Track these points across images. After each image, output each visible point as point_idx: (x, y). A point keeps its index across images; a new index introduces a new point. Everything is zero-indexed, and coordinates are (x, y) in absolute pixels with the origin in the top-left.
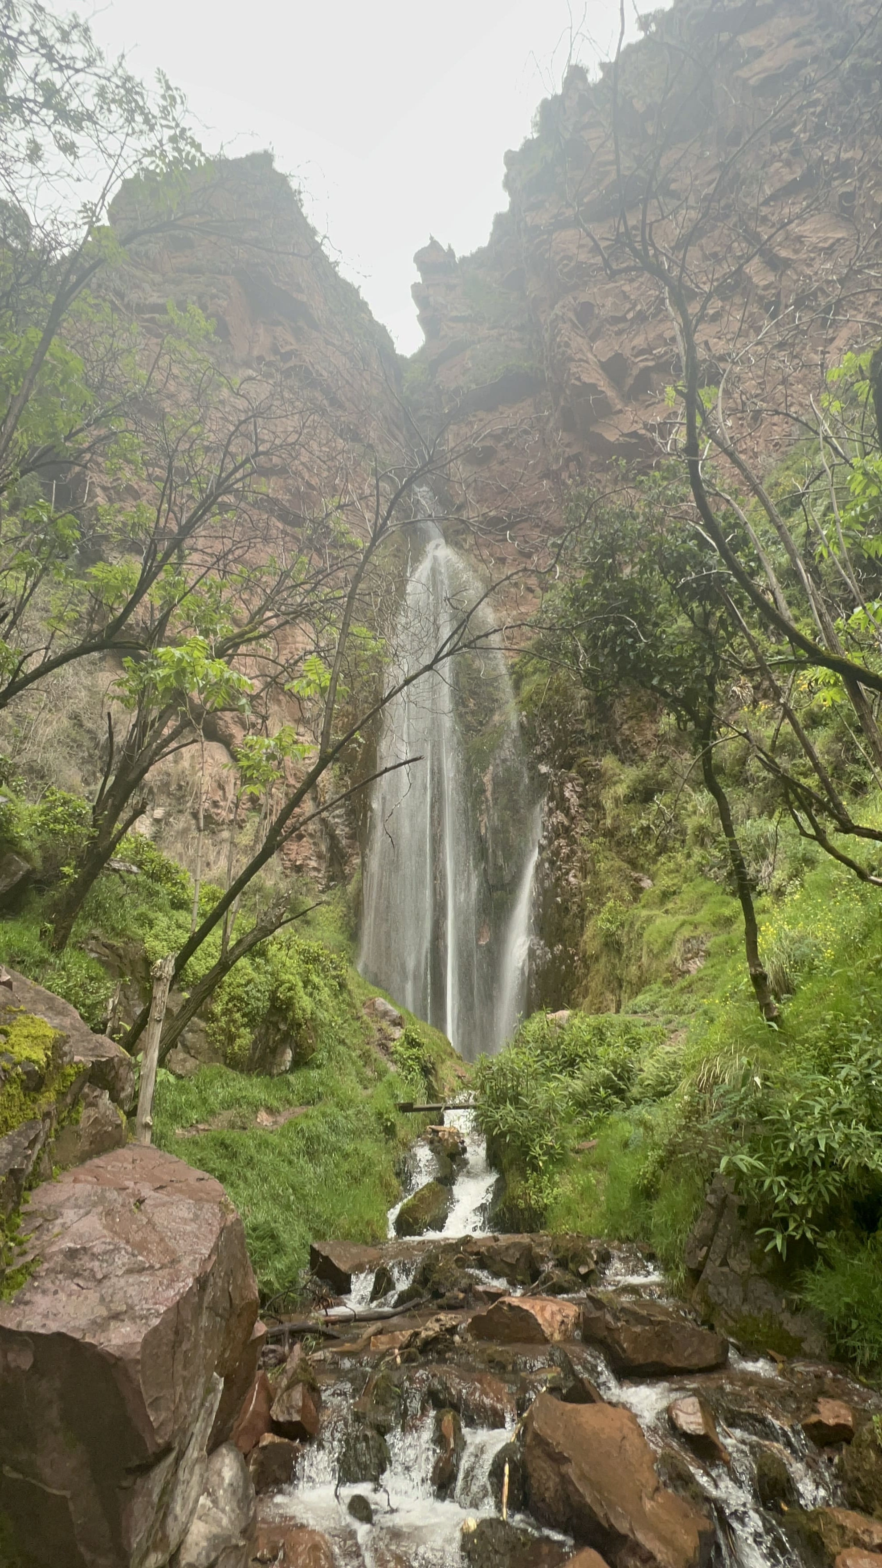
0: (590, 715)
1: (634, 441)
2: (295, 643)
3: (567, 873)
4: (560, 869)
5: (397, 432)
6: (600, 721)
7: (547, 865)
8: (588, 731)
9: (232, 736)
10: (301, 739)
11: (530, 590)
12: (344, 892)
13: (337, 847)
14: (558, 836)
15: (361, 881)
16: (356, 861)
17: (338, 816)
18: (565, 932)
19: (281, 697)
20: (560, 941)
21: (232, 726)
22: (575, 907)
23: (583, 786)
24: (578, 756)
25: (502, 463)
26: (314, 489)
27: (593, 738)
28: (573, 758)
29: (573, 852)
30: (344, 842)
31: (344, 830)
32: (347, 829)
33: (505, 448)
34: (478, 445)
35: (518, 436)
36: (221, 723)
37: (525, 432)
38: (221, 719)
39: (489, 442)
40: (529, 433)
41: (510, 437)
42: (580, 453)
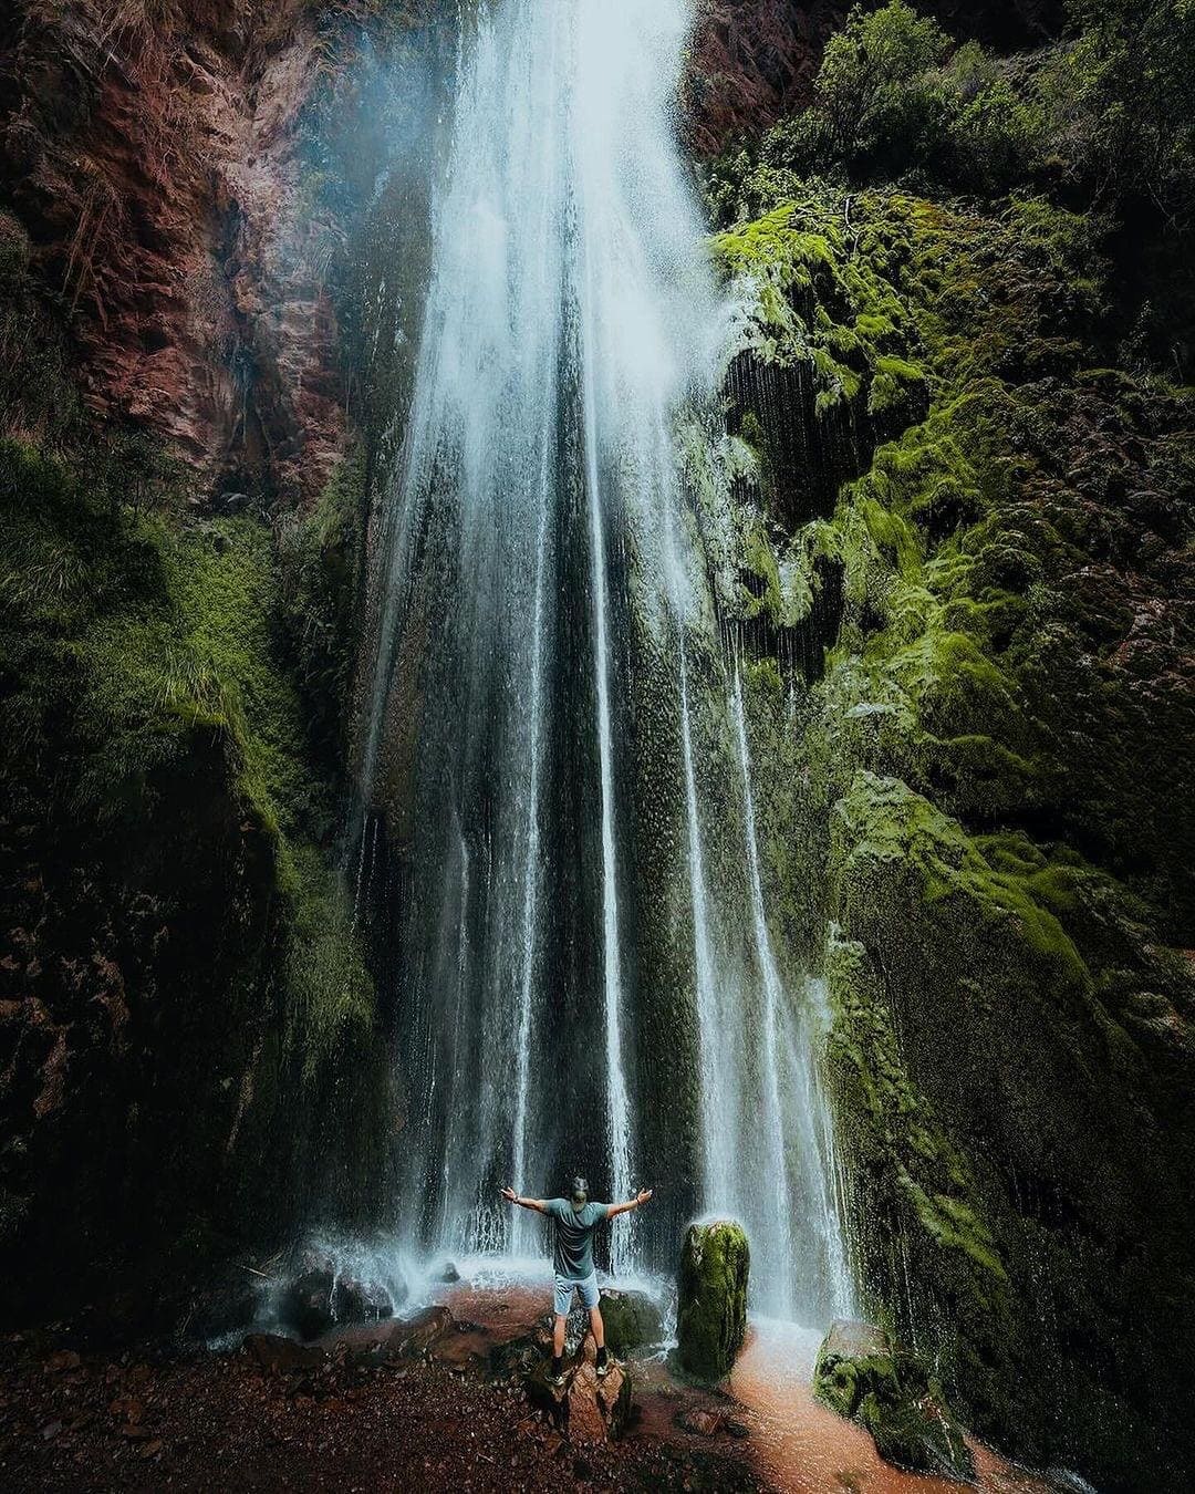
13: (265, 400)
16: (326, 455)
17: (295, 319)
30: (296, 393)
31: (302, 363)
32: (313, 362)
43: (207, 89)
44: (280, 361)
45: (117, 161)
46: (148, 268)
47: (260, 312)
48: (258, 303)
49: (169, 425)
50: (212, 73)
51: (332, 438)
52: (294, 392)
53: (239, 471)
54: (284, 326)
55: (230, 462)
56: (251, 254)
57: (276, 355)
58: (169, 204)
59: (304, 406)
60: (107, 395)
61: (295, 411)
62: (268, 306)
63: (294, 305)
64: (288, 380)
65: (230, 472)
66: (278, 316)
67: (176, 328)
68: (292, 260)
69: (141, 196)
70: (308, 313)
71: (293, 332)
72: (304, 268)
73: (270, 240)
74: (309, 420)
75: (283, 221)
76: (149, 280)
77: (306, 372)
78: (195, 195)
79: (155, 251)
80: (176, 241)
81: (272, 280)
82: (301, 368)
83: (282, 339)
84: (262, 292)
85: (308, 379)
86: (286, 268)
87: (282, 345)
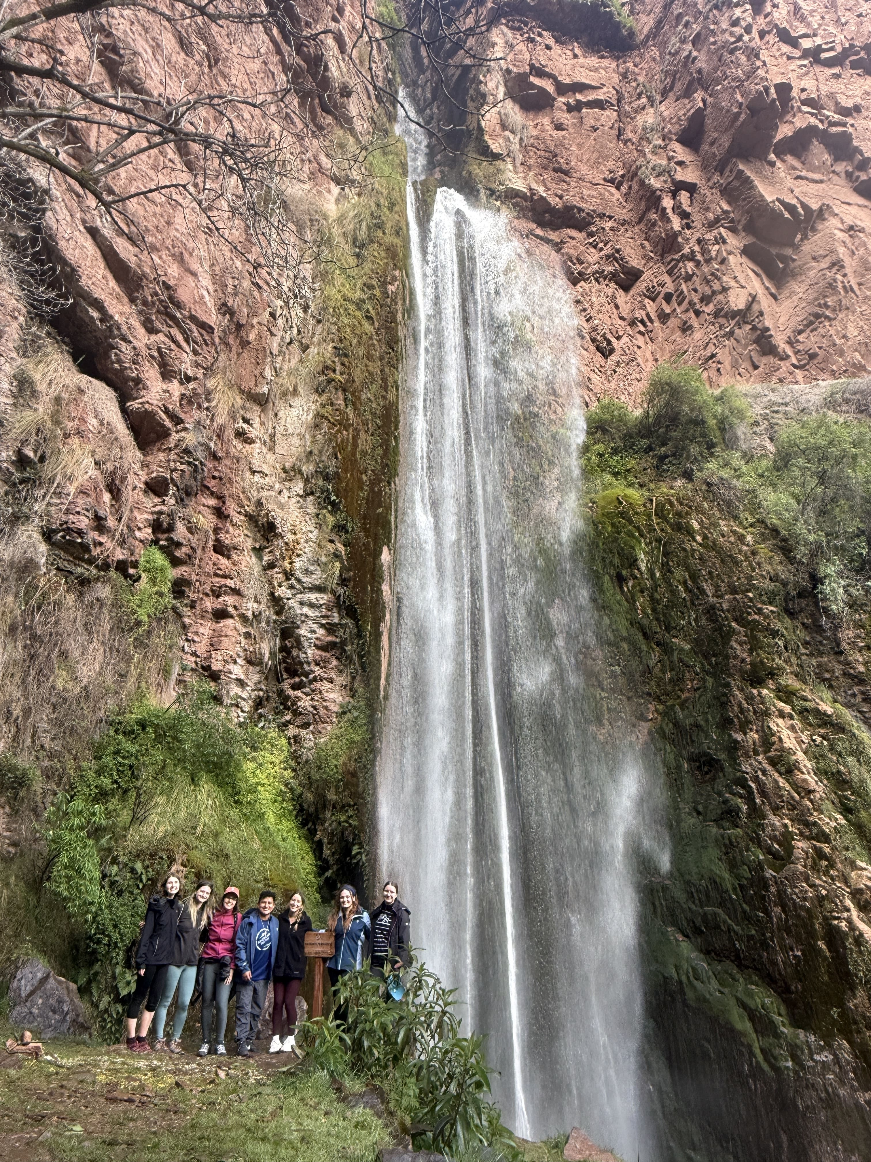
1: (787, 215)
9: (140, 383)
10: (253, 433)
17: (312, 605)
21: (145, 363)
25: (558, 127)
31: (315, 632)
32: (321, 632)
33: (565, 108)
34: (534, 80)
35: (590, 104)
36: (123, 346)
37: (599, 104)
38: (125, 339)
39: (549, 87)
40: (603, 109)
41: (579, 97)
42: (696, 184)
43: (253, 442)
44: (301, 632)
45: (208, 507)
46: (219, 569)
47: (288, 599)
48: (289, 593)
49: (231, 673)
51: (331, 681)
52: (309, 651)
54: (305, 610)
56: (287, 564)
57: (298, 627)
58: (232, 524)
59: (315, 661)
60: (194, 654)
61: (309, 663)
62: (294, 595)
63: (312, 596)
64: (306, 644)
66: (301, 603)
67: (235, 608)
68: (312, 568)
69: (220, 525)
70: (321, 602)
71: (310, 613)
72: (319, 572)
73: (298, 556)
74: (317, 668)
75: (307, 542)
76: (221, 577)
77: (317, 639)
79: (222, 555)
80: (236, 549)
81: (298, 580)
82: (314, 636)
83: (303, 618)
84: (292, 587)
85: (318, 643)
86: (307, 572)
87: (303, 622)
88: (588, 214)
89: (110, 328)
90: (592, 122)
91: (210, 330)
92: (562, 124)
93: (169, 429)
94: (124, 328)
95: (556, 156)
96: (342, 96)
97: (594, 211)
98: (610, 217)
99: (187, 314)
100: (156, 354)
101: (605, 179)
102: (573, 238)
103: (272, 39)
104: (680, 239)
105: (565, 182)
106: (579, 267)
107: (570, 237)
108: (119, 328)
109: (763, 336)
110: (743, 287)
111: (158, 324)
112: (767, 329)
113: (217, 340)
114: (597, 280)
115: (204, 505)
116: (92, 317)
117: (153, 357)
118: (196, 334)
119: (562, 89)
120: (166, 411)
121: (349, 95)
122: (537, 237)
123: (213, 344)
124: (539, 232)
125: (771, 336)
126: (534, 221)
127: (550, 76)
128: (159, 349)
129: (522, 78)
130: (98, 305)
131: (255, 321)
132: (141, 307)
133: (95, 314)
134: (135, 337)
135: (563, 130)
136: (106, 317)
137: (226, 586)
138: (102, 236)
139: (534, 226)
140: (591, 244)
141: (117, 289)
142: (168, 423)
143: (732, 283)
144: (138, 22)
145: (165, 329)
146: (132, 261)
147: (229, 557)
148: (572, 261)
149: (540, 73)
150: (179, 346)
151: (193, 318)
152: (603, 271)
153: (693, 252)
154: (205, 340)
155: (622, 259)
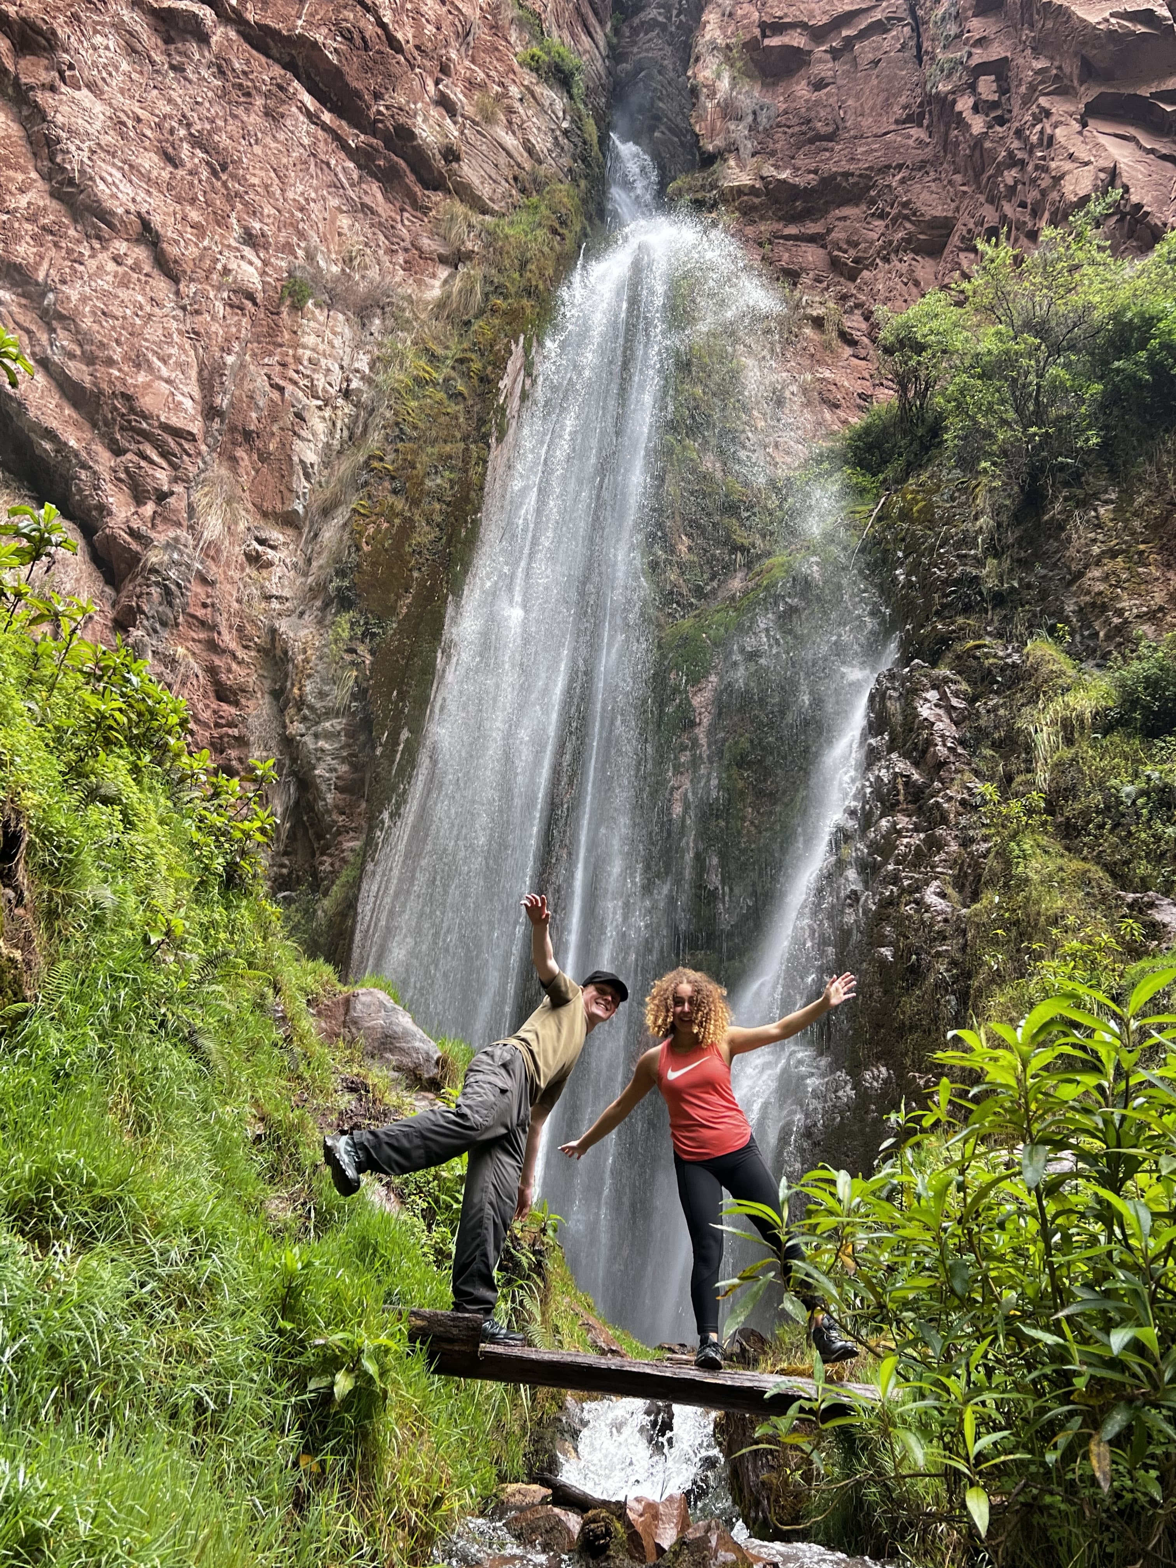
0: (994, 550)
1: (1141, 29)
2: (296, 346)
3: (917, 888)
4: (895, 879)
5: (592, 20)
6: (1025, 564)
7: (852, 873)
8: (991, 583)
9: (103, 510)
10: (270, 554)
11: (847, 339)
12: (309, 914)
13: (310, 808)
14: (890, 809)
15: (356, 884)
16: (351, 844)
17: (328, 736)
18: (902, 1030)
19: (240, 453)
20: (886, 1056)
21: (108, 487)
22: (942, 967)
23: (972, 700)
24: (960, 635)
25: (819, 85)
26: (399, 49)
27: (999, 599)
28: (944, 641)
29: (935, 844)
30: (330, 797)
31: (335, 770)
32: (343, 768)
33: (829, 56)
34: (774, 41)
35: (863, 35)
36: (83, 475)
37: (880, 27)
38: (84, 466)
39: (797, 40)
40: (886, 31)
41: (844, 33)
42: (1006, 58)
43: (270, 564)
44: (317, 772)
45: (199, 641)
46: (221, 717)
47: (302, 735)
48: (302, 728)
50: (273, 548)
52: (329, 796)
53: (291, 873)
54: (321, 743)
55: (282, 866)
56: (296, 691)
57: (315, 768)
58: (239, 663)
59: (336, 806)
61: (329, 812)
62: (308, 729)
63: (327, 724)
64: (323, 787)
65: (282, 875)
66: (316, 736)
67: (240, 760)
68: (327, 688)
69: (217, 662)
70: (338, 728)
71: (327, 746)
72: (335, 693)
73: (309, 676)
74: (341, 818)
75: (320, 658)
76: (222, 726)
77: (338, 778)
78: (259, 651)
79: (229, 702)
80: (244, 691)
81: (311, 708)
82: (334, 775)
83: (319, 754)
84: (305, 719)
85: (340, 783)
86: (322, 695)
87: (319, 759)
88: (860, 176)
89: (66, 458)
90: (871, 56)
91: (191, 437)
92: (823, 79)
93: (137, 553)
94: (84, 454)
95: (809, 121)
96: (448, 162)
97: (870, 168)
98: (900, 167)
99: (156, 424)
100: (123, 476)
101: (897, 122)
102: (845, 218)
103: (325, 127)
104: (988, 145)
105: (826, 150)
106: (852, 252)
107: (839, 219)
108: (77, 456)
109: (1137, 221)
110: (1086, 164)
111: (124, 443)
112: (1139, 206)
113: (204, 448)
114: (886, 260)
115: (194, 640)
116: (45, 450)
117: (119, 480)
118: (172, 444)
119: (818, 34)
120: (132, 532)
121: (458, 159)
122: (788, 238)
123: (199, 454)
124: (792, 230)
125: (1147, 214)
126: (780, 219)
127: (793, 26)
128: (127, 470)
129: (752, 45)
130: (50, 434)
131: (275, 428)
132: (104, 429)
133: (48, 446)
134: (96, 462)
135: (827, 85)
136: (61, 446)
137: (229, 736)
138: (55, 363)
139: (780, 226)
140: (873, 215)
141: (75, 415)
142: (135, 546)
143: (1068, 166)
144: (101, 148)
145: (133, 447)
146: (87, 382)
147: (236, 704)
148: (840, 249)
149: (778, 27)
150: (152, 462)
151: (166, 428)
152: (891, 242)
153: (1011, 154)
154: (185, 451)
155: (914, 214)
